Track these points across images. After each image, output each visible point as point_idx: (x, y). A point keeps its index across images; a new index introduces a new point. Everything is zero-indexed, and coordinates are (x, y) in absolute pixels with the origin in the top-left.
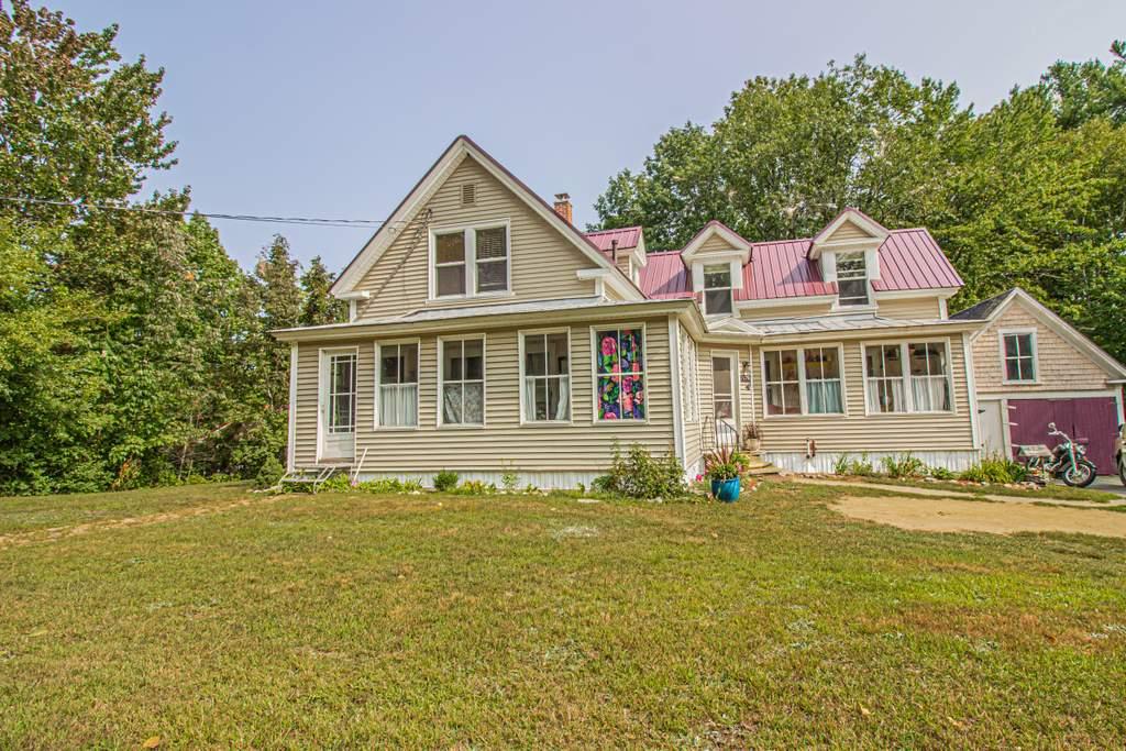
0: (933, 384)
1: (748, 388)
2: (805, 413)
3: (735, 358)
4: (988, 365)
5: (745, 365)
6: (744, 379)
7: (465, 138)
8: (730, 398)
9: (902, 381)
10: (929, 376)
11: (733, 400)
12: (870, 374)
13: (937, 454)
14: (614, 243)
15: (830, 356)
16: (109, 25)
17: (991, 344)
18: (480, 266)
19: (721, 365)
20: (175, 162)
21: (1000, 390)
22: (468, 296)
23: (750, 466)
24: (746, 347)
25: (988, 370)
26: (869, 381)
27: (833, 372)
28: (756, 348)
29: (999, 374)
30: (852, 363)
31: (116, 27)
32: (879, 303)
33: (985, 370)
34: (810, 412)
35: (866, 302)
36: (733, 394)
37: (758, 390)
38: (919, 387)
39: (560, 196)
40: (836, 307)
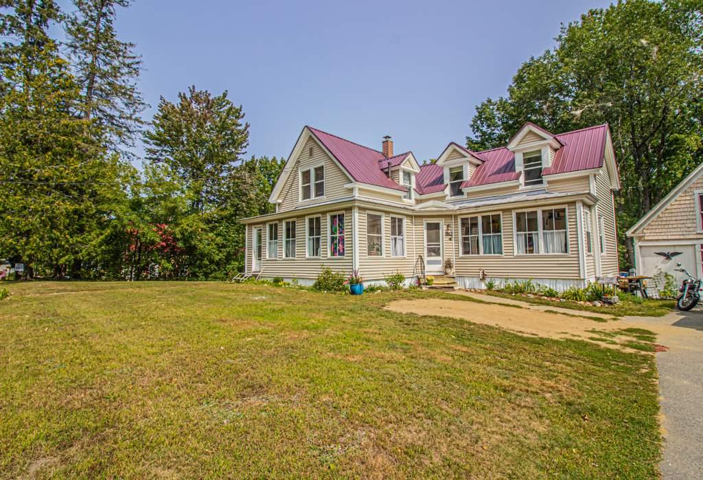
0: (556, 236)
1: (450, 239)
2: (482, 254)
3: (443, 223)
4: (685, 218)
5: (448, 226)
6: (447, 234)
7: (307, 126)
8: (439, 245)
9: (537, 234)
10: (555, 231)
11: (441, 246)
12: (519, 230)
13: (544, 280)
14: (389, 164)
15: (496, 220)
16: (224, 91)
17: (687, 202)
18: (316, 184)
19: (433, 227)
20: (248, 144)
21: (695, 237)
22: (311, 199)
23: (434, 282)
24: (450, 216)
25: (685, 221)
26: (517, 235)
27: (497, 230)
28: (456, 216)
29: (694, 225)
30: (509, 224)
31: (227, 91)
32: (549, 182)
33: (682, 222)
34: (485, 253)
35: (541, 182)
36: (441, 243)
37: (457, 241)
38: (549, 237)
39: (386, 137)
40: (522, 187)
